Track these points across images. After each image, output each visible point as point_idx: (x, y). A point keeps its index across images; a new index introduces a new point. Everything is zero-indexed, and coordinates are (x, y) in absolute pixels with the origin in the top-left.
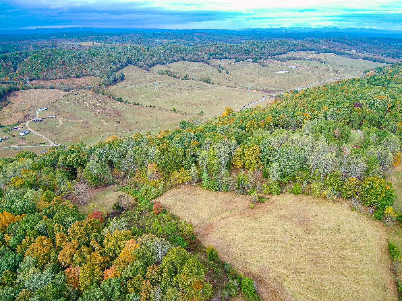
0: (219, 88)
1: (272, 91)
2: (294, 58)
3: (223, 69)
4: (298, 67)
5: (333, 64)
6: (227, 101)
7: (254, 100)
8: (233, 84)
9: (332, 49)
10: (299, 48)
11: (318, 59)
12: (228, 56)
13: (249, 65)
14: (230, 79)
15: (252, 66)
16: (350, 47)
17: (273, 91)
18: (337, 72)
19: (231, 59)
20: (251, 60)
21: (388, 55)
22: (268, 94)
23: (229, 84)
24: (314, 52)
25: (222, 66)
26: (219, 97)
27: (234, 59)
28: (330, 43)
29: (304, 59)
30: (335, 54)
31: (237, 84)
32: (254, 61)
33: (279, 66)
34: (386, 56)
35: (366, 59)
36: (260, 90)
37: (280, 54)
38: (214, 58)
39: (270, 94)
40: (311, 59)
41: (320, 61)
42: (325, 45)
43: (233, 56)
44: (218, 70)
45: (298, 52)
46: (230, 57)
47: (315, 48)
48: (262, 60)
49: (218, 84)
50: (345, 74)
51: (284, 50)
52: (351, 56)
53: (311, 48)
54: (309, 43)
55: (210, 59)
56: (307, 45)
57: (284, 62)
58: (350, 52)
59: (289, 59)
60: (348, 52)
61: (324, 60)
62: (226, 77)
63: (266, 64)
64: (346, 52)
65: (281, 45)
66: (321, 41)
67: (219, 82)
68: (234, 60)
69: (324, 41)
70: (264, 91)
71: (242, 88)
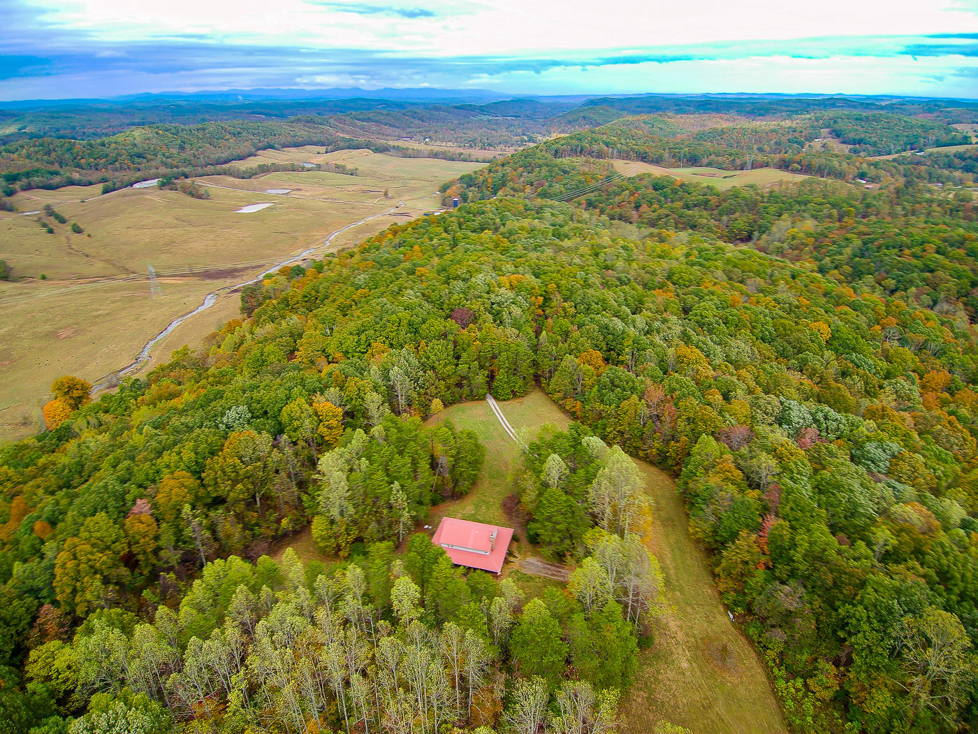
0: (45, 293)
1: (231, 273)
2: (276, 168)
3: (63, 221)
4: (293, 190)
5: (372, 175)
6: (79, 338)
7: (177, 312)
8: (98, 267)
9: (362, 139)
10: (283, 140)
11: (337, 167)
12: (76, 176)
13: (148, 197)
14: (87, 251)
15: (158, 199)
16: (398, 132)
17: (236, 270)
18: (386, 194)
19: (90, 184)
20: (155, 182)
21: (472, 143)
22: (220, 283)
23: (87, 270)
24: (323, 149)
25: (56, 209)
26: (47, 328)
27: (100, 182)
28: (355, 126)
29: (303, 169)
30: (368, 150)
31: (114, 265)
32: (162, 186)
33: (241, 193)
34: (471, 146)
35: (435, 155)
36: (194, 275)
37: (241, 158)
38: (28, 188)
39: (228, 282)
40: (319, 167)
41: (340, 169)
42: (343, 131)
43: (95, 176)
44: (44, 225)
45: (285, 149)
46: (85, 179)
47: (322, 138)
48: (189, 181)
49: (44, 278)
50: (402, 198)
51: (245, 147)
52: (405, 153)
53: (315, 139)
54: (304, 126)
55: (10, 193)
56: (301, 132)
57: (253, 181)
58: (400, 143)
59: (264, 169)
60: (396, 143)
61: (350, 167)
62: (73, 247)
63: (202, 191)
64: (391, 143)
65: (235, 135)
66: (332, 121)
67: (45, 267)
68: (101, 186)
69: (339, 121)
70: (208, 275)
71: (132, 276)
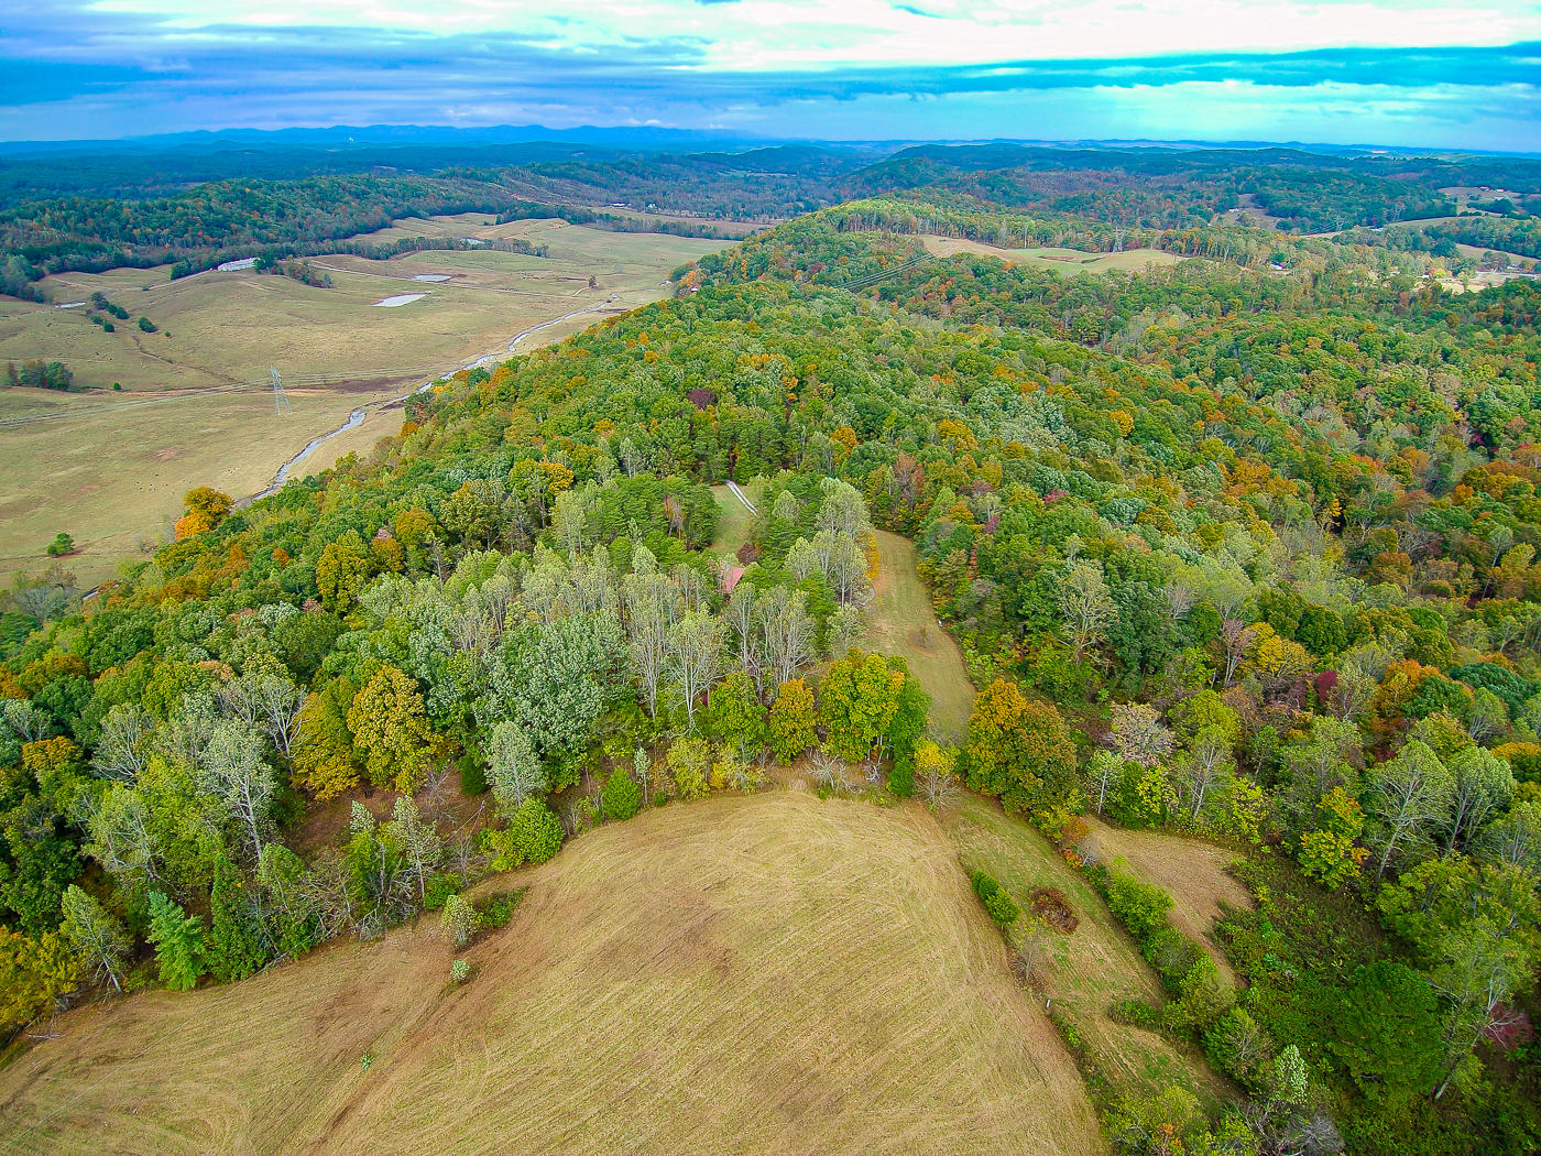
0: (123, 407)
1: (381, 384)
2: (426, 245)
3: (123, 315)
4: (454, 276)
5: (569, 256)
7: (315, 431)
8: (190, 376)
9: (551, 205)
10: (433, 205)
11: (517, 243)
12: (129, 253)
13: (242, 283)
14: (169, 355)
15: (258, 287)
16: (605, 194)
17: (387, 381)
18: (592, 283)
19: (148, 265)
20: (250, 263)
21: (720, 213)
22: (368, 396)
23: (174, 380)
24: (493, 218)
25: (111, 300)
26: (141, 447)
27: (165, 263)
28: (540, 184)
29: (465, 247)
30: (562, 220)
31: (212, 374)
32: (261, 268)
33: (378, 280)
34: (718, 217)
35: (663, 229)
36: (329, 386)
37: (370, 230)
38: (61, 269)
39: (379, 396)
40: (489, 245)
41: (522, 247)
42: (522, 192)
43: (157, 254)
44: (98, 321)
45: (433, 218)
46: (141, 257)
47: (491, 200)
48: (299, 261)
49: (118, 388)
50: (616, 290)
51: (376, 213)
52: (617, 226)
53: (479, 204)
54: (462, 183)
55: (39, 277)
56: (458, 191)
57: (392, 262)
58: (610, 211)
59: (407, 247)
60: (605, 211)
61: (535, 244)
62: (147, 350)
63: (320, 276)
64: (596, 210)
65: (358, 196)
66: (504, 176)
67: (116, 375)
68: (168, 269)
69: (513, 175)
70: (347, 386)
71: (242, 387)
